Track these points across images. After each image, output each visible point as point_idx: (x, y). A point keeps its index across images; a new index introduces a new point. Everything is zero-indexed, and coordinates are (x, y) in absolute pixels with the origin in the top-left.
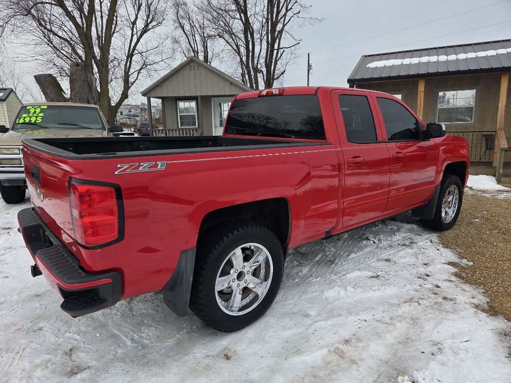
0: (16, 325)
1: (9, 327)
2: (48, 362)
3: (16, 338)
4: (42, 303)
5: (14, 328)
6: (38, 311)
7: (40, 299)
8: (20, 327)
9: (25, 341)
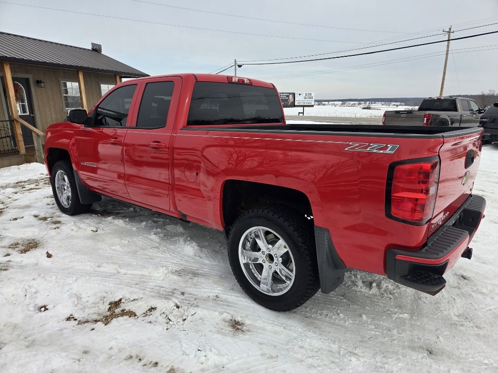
0: (478, 335)
1: (485, 337)
2: (474, 291)
3: (485, 322)
4: (434, 339)
5: (482, 332)
6: (446, 333)
7: (431, 345)
8: (475, 329)
9: (479, 313)
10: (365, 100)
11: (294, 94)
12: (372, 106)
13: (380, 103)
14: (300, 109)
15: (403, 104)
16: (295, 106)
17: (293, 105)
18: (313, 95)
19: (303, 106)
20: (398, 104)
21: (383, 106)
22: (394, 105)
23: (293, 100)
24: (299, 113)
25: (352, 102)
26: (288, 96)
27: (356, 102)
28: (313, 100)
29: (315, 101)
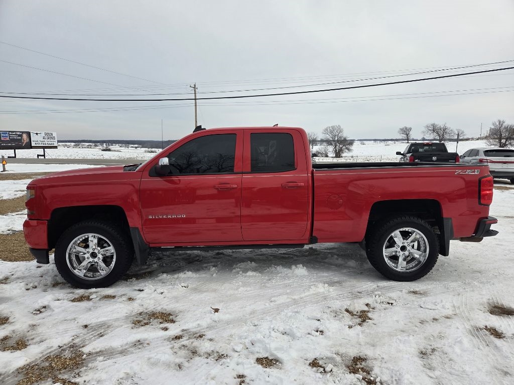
10: (102, 142)
11: (29, 134)
12: (111, 147)
13: (117, 145)
14: (41, 151)
15: (140, 146)
16: (31, 147)
17: (29, 146)
18: (55, 135)
19: (44, 148)
20: (136, 146)
21: (121, 148)
22: (132, 147)
23: (28, 140)
24: (38, 156)
25: (87, 144)
26: (21, 136)
27: (91, 144)
28: (56, 140)
29: (59, 141)
